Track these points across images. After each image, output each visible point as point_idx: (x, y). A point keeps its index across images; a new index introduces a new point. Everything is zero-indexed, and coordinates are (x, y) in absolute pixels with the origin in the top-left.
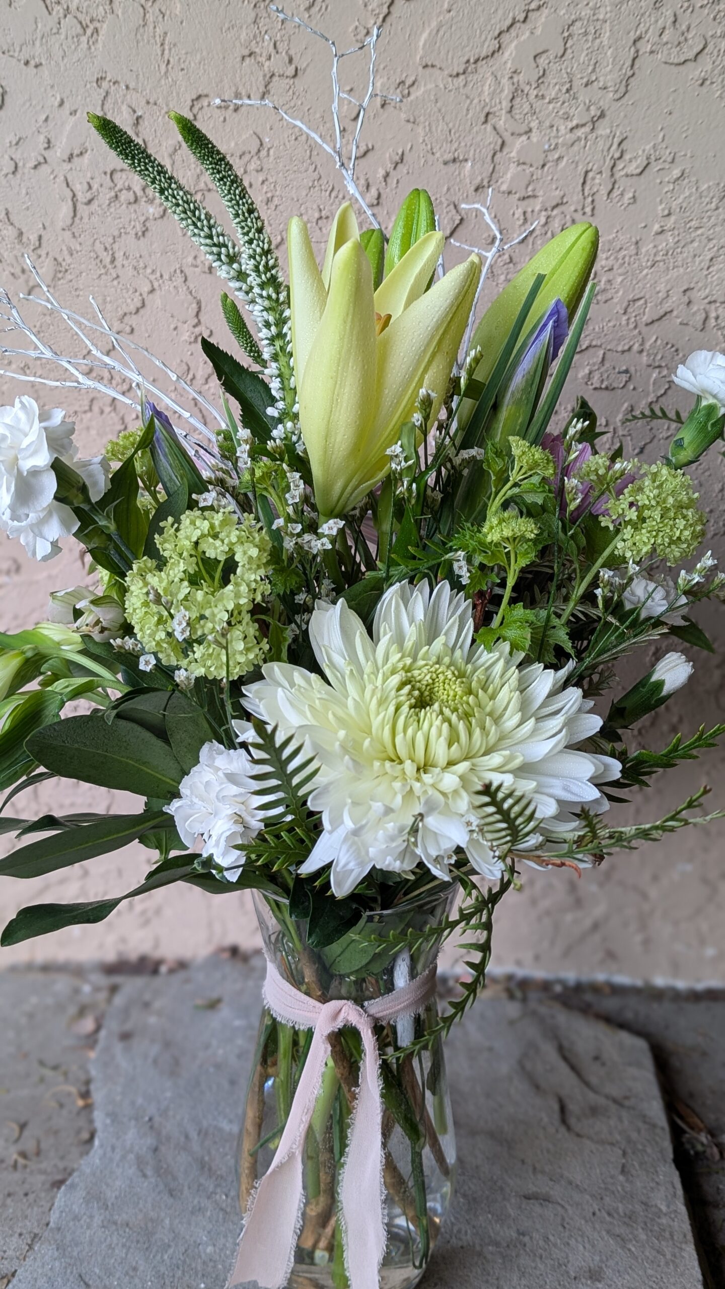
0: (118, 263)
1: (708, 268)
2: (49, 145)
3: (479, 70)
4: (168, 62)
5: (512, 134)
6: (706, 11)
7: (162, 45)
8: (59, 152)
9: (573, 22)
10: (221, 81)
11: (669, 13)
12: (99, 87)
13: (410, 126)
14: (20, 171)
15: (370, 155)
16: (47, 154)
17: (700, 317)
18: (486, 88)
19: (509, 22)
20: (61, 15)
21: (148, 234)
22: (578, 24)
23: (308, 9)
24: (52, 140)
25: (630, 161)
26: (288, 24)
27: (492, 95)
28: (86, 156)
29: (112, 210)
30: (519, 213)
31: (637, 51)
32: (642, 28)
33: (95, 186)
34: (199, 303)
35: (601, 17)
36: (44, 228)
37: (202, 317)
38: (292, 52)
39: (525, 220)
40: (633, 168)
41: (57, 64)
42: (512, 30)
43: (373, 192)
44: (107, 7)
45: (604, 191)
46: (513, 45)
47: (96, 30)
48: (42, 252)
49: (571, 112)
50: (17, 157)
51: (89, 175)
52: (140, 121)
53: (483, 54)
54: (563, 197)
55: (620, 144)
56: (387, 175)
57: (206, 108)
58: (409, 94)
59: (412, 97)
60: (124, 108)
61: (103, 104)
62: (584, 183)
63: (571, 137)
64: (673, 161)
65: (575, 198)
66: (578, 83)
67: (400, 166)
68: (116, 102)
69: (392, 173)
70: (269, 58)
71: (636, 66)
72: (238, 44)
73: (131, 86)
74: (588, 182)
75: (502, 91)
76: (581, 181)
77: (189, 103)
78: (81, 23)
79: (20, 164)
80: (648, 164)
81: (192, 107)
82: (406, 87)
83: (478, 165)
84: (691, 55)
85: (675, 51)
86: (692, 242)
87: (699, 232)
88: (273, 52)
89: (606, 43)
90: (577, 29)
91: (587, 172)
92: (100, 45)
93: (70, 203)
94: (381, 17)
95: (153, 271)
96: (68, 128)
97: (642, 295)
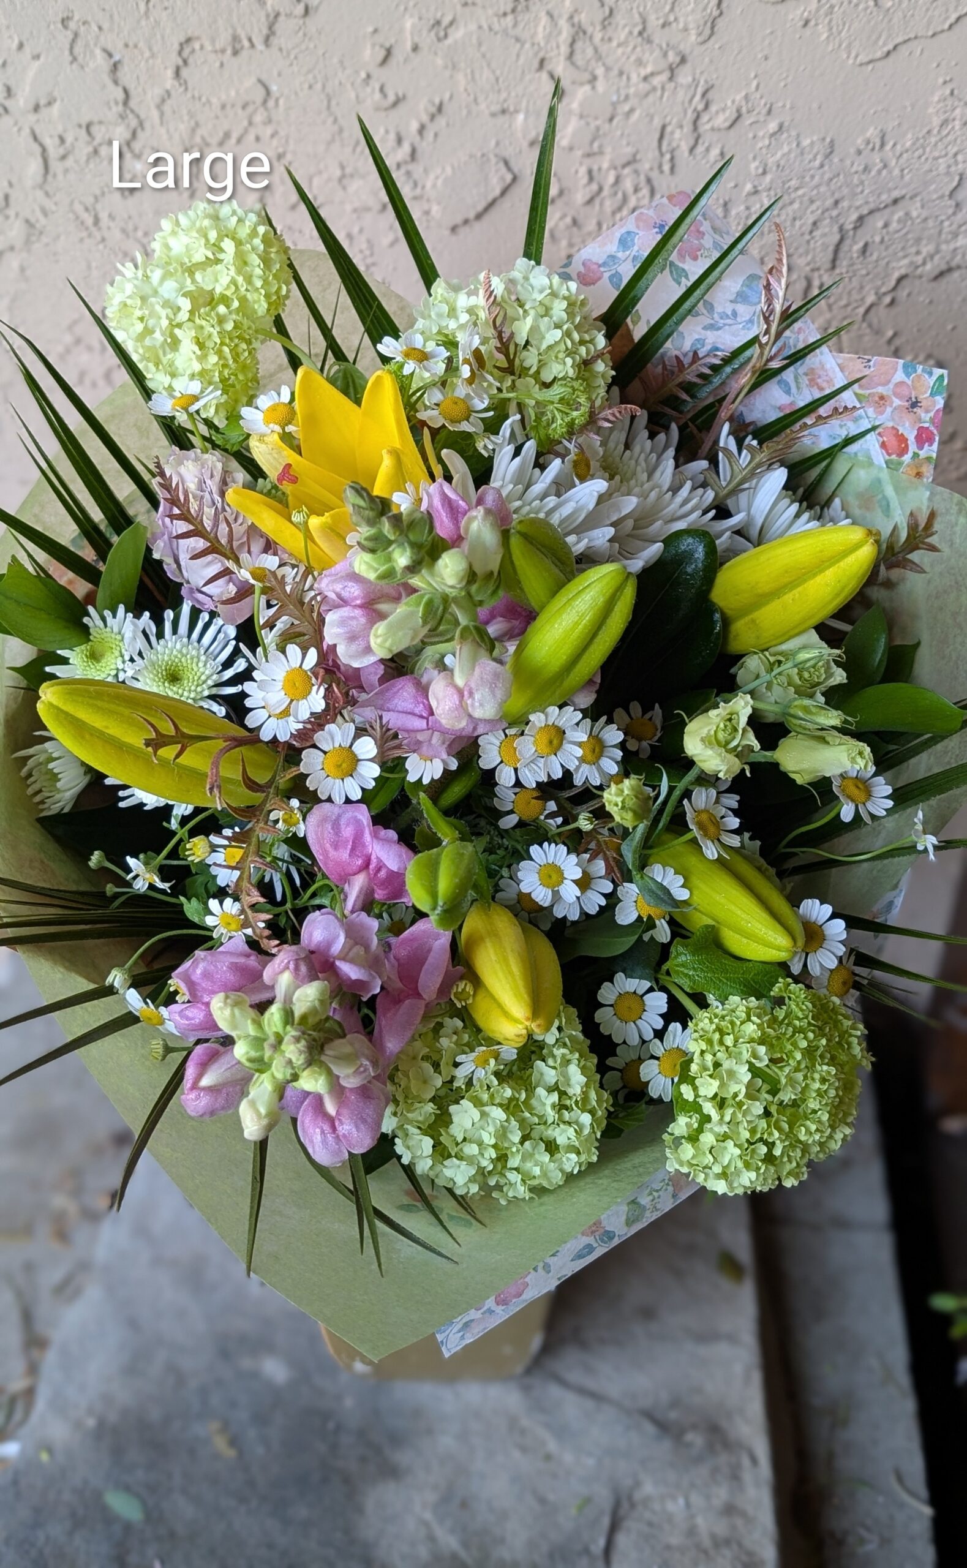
1: (811, 232)
2: (8, 92)
3: (532, 9)
5: (574, 83)
8: (23, 100)
12: (66, 28)
13: (449, 72)
15: (400, 106)
18: (540, 29)
24: (13, 87)
25: (717, 112)
27: (548, 38)
28: (56, 106)
29: (92, 166)
30: (583, 171)
33: (69, 139)
39: (591, 180)
40: (721, 121)
43: (406, 148)
45: (685, 147)
49: (646, 57)
51: (60, 127)
52: (119, 66)
54: (635, 155)
55: (704, 95)
56: (423, 128)
57: (198, 52)
58: (446, 36)
59: (449, 41)
60: (98, 50)
61: (72, 48)
62: (661, 139)
63: (644, 87)
64: (769, 113)
65: (651, 155)
66: (652, 25)
67: (438, 118)
68: (87, 45)
69: (429, 126)
71: (724, 5)
73: (106, 26)
74: (667, 137)
75: (560, 33)
76: (657, 135)
77: (176, 47)
80: (739, 117)
81: (181, 51)
82: (442, 28)
83: (532, 118)
86: (791, 203)
87: (800, 192)
91: (664, 128)
93: (40, 159)
96: (31, 74)
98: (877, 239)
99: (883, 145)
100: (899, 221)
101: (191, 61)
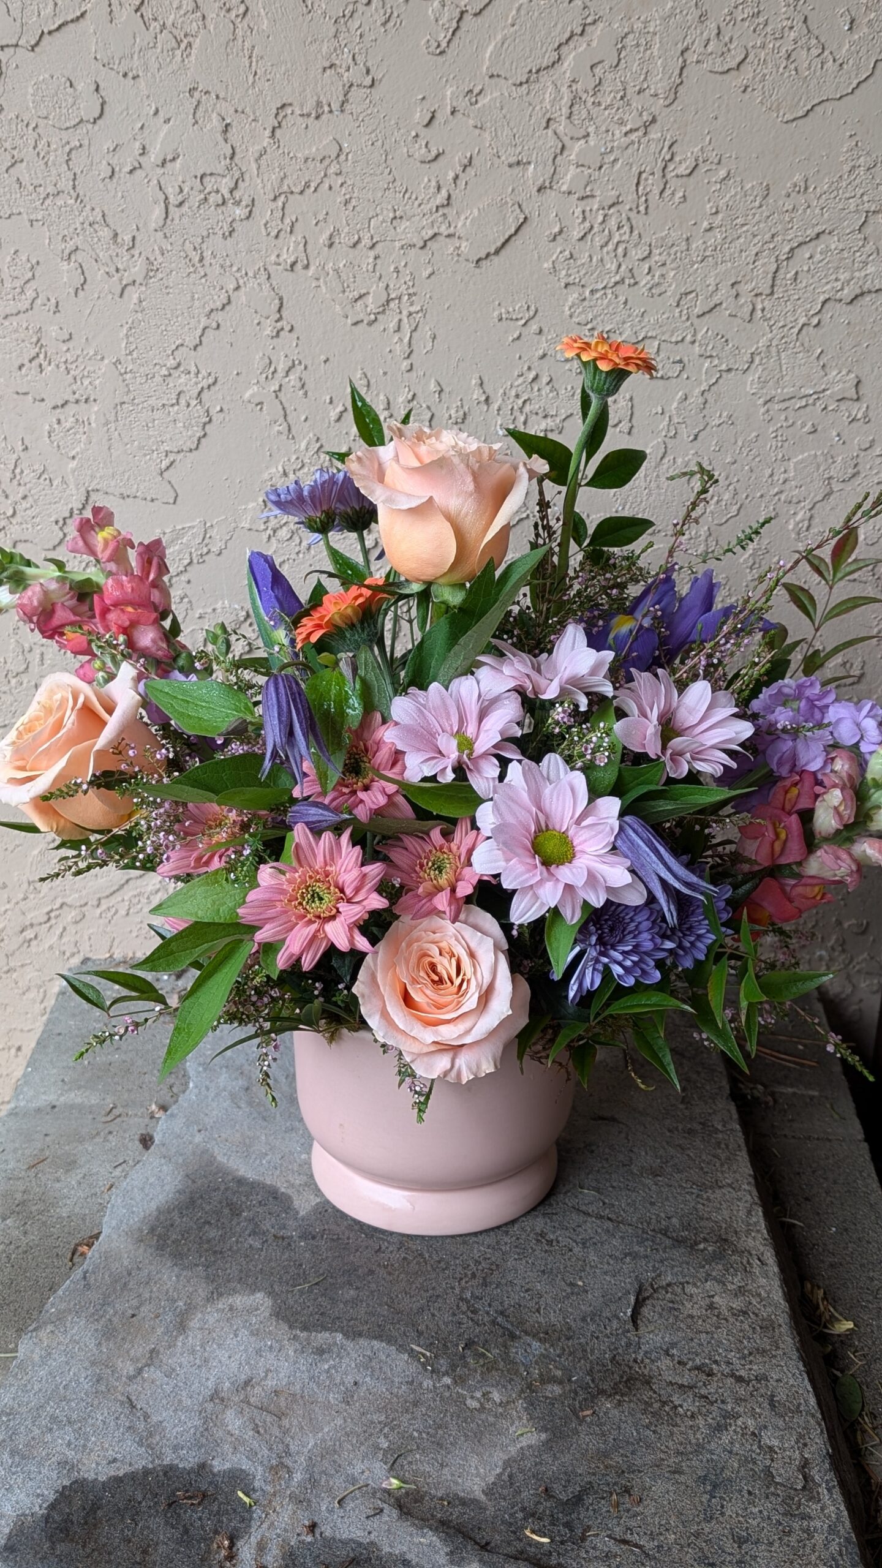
0: (206, 262)
1: (754, 262)
2: (144, 151)
3: (541, 79)
4: (256, 73)
5: (572, 138)
6: (747, 24)
7: (250, 57)
8: (154, 157)
9: (626, 34)
10: (304, 90)
11: (713, 26)
12: (192, 96)
13: (477, 131)
14: (116, 175)
15: (441, 158)
16: (142, 159)
17: (747, 309)
18: (547, 95)
19: (567, 35)
20: (158, 30)
21: (235, 235)
22: (631, 36)
23: (384, 24)
24: (147, 147)
25: (680, 163)
26: (365, 39)
27: (553, 102)
28: (179, 161)
29: (201, 211)
30: (578, 211)
31: (685, 61)
32: (689, 40)
33: (186, 190)
34: (281, 299)
35: (651, 30)
36: (138, 229)
37: (284, 313)
38: (369, 64)
39: (584, 218)
40: (682, 170)
41: (153, 76)
42: (570, 43)
43: (444, 193)
44: (200, 23)
45: (656, 191)
46: (574, 54)
47: (190, 45)
48: (136, 252)
49: (626, 117)
50: (114, 162)
51: (180, 179)
52: (229, 128)
53: (544, 66)
54: (618, 197)
55: (670, 148)
56: (456, 177)
57: (289, 116)
58: (476, 102)
59: (479, 105)
60: (214, 115)
61: (195, 113)
62: (638, 184)
63: (627, 140)
64: (719, 163)
65: (630, 198)
66: (630, 91)
67: (468, 169)
68: (206, 111)
69: (461, 175)
70: (348, 70)
71: (684, 75)
72: (320, 57)
73: (221, 96)
74: (642, 182)
75: (562, 98)
76: (636, 181)
77: (274, 111)
78: (175, 38)
79: (117, 169)
80: (697, 165)
81: (277, 115)
82: (473, 95)
83: (540, 168)
84: (734, 64)
85: (719, 60)
86: (738, 238)
87: (745, 228)
88: (352, 63)
89: (656, 53)
90: (630, 41)
91: (640, 173)
92: (193, 58)
93: (163, 205)
94: (451, 31)
95: (239, 270)
96: (162, 135)
97: (693, 288)
98: (806, 268)
99: (806, 188)
100: (821, 253)
101: (284, 123)
